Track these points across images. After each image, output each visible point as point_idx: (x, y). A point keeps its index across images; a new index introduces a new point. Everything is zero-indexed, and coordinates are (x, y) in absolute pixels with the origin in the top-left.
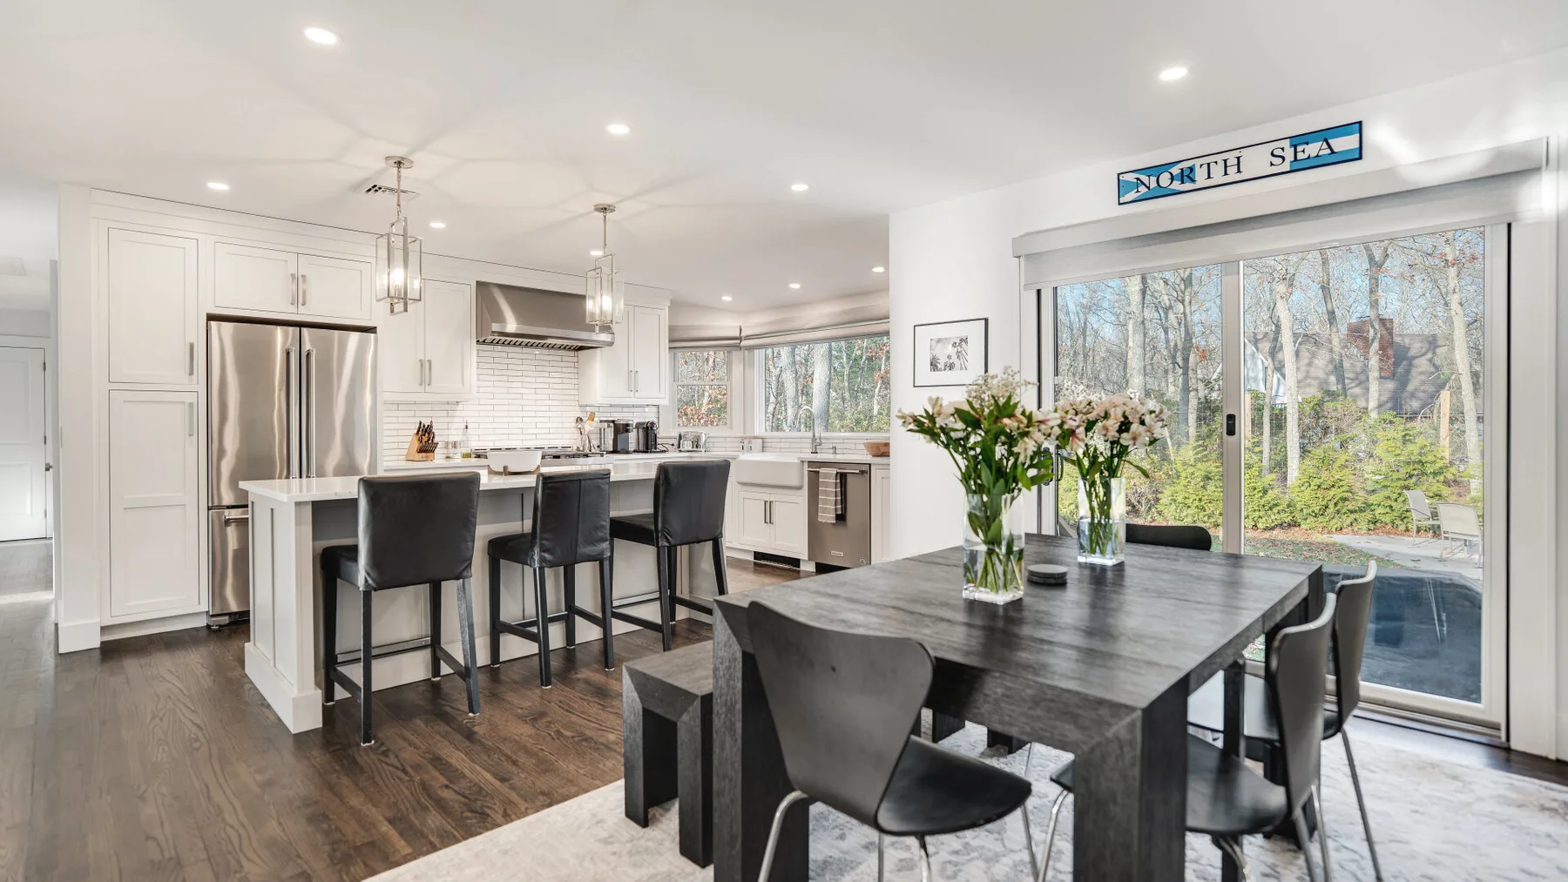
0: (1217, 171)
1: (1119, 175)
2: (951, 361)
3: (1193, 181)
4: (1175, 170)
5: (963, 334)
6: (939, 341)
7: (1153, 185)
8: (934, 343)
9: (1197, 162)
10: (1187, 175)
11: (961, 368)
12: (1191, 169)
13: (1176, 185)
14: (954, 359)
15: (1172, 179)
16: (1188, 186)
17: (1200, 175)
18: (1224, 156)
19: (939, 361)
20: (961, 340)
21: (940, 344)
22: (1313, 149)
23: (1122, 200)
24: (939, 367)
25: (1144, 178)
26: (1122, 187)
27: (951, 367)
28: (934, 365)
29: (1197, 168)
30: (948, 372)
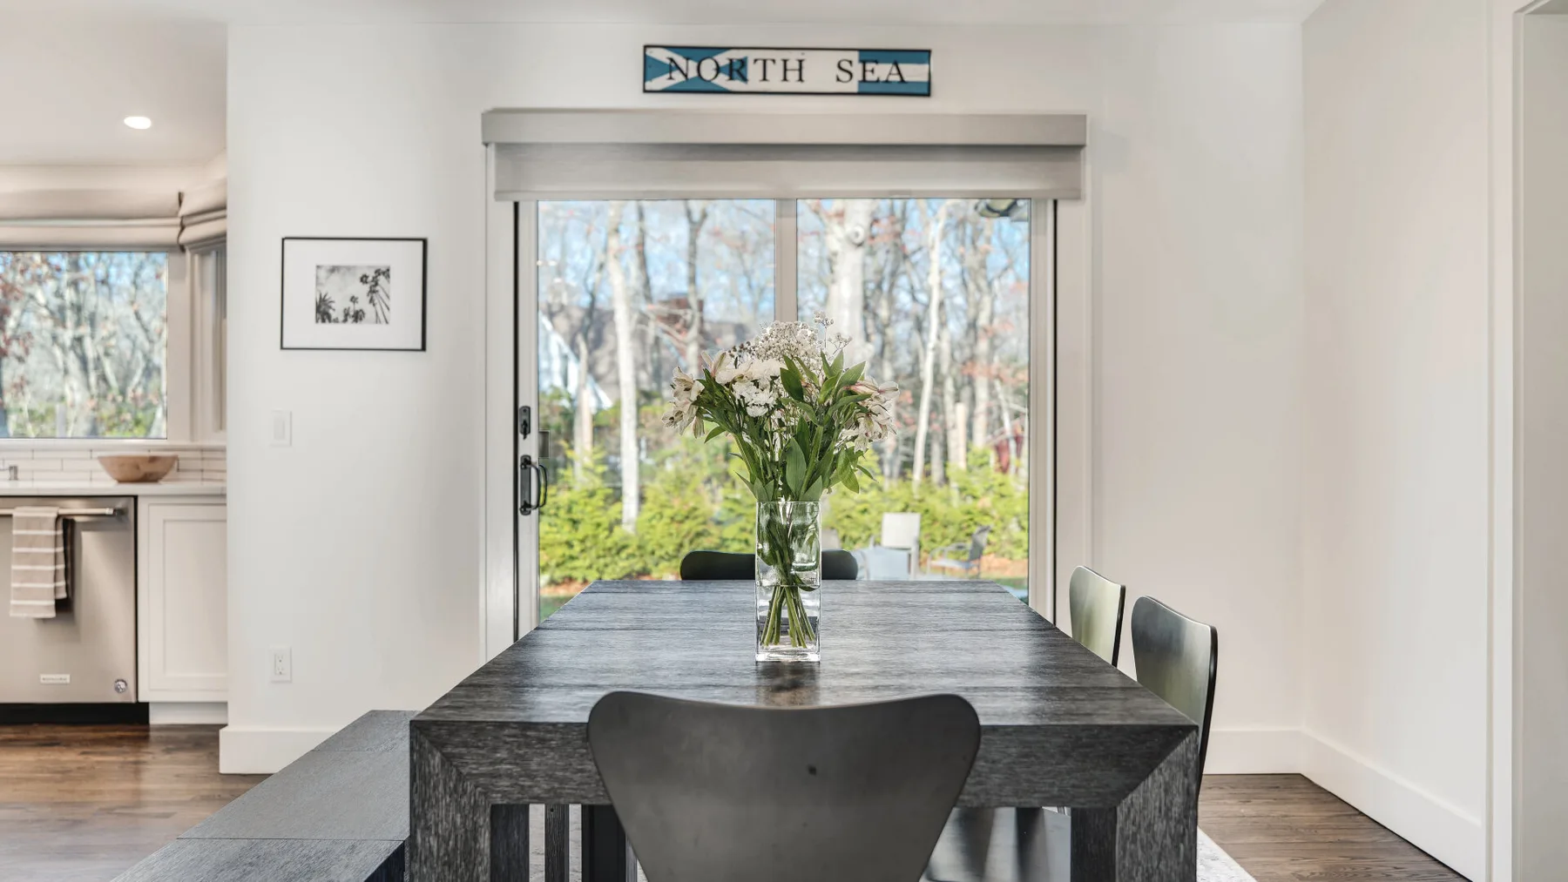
0: (775, 71)
1: (646, 47)
2: (358, 307)
3: (744, 79)
4: (723, 59)
5: (382, 263)
6: (333, 270)
7: (692, 74)
8: (323, 273)
9: (751, 55)
10: (737, 70)
11: (377, 321)
12: (743, 62)
13: (723, 81)
14: (363, 304)
15: (718, 70)
16: (737, 85)
17: (754, 71)
18: (785, 54)
19: (333, 305)
20: (378, 272)
21: (335, 277)
22: (882, 71)
23: (649, 85)
24: (334, 315)
25: (680, 61)
26: (650, 68)
27: (358, 316)
28: (323, 312)
29: (750, 64)
30: (350, 326)
